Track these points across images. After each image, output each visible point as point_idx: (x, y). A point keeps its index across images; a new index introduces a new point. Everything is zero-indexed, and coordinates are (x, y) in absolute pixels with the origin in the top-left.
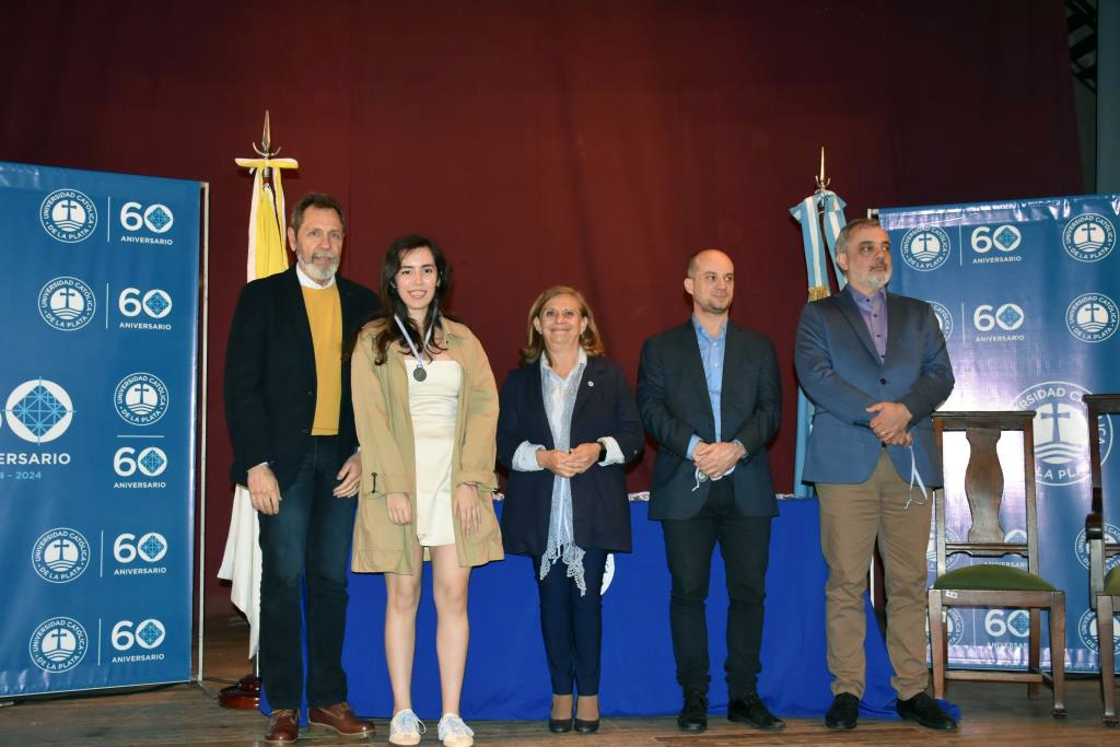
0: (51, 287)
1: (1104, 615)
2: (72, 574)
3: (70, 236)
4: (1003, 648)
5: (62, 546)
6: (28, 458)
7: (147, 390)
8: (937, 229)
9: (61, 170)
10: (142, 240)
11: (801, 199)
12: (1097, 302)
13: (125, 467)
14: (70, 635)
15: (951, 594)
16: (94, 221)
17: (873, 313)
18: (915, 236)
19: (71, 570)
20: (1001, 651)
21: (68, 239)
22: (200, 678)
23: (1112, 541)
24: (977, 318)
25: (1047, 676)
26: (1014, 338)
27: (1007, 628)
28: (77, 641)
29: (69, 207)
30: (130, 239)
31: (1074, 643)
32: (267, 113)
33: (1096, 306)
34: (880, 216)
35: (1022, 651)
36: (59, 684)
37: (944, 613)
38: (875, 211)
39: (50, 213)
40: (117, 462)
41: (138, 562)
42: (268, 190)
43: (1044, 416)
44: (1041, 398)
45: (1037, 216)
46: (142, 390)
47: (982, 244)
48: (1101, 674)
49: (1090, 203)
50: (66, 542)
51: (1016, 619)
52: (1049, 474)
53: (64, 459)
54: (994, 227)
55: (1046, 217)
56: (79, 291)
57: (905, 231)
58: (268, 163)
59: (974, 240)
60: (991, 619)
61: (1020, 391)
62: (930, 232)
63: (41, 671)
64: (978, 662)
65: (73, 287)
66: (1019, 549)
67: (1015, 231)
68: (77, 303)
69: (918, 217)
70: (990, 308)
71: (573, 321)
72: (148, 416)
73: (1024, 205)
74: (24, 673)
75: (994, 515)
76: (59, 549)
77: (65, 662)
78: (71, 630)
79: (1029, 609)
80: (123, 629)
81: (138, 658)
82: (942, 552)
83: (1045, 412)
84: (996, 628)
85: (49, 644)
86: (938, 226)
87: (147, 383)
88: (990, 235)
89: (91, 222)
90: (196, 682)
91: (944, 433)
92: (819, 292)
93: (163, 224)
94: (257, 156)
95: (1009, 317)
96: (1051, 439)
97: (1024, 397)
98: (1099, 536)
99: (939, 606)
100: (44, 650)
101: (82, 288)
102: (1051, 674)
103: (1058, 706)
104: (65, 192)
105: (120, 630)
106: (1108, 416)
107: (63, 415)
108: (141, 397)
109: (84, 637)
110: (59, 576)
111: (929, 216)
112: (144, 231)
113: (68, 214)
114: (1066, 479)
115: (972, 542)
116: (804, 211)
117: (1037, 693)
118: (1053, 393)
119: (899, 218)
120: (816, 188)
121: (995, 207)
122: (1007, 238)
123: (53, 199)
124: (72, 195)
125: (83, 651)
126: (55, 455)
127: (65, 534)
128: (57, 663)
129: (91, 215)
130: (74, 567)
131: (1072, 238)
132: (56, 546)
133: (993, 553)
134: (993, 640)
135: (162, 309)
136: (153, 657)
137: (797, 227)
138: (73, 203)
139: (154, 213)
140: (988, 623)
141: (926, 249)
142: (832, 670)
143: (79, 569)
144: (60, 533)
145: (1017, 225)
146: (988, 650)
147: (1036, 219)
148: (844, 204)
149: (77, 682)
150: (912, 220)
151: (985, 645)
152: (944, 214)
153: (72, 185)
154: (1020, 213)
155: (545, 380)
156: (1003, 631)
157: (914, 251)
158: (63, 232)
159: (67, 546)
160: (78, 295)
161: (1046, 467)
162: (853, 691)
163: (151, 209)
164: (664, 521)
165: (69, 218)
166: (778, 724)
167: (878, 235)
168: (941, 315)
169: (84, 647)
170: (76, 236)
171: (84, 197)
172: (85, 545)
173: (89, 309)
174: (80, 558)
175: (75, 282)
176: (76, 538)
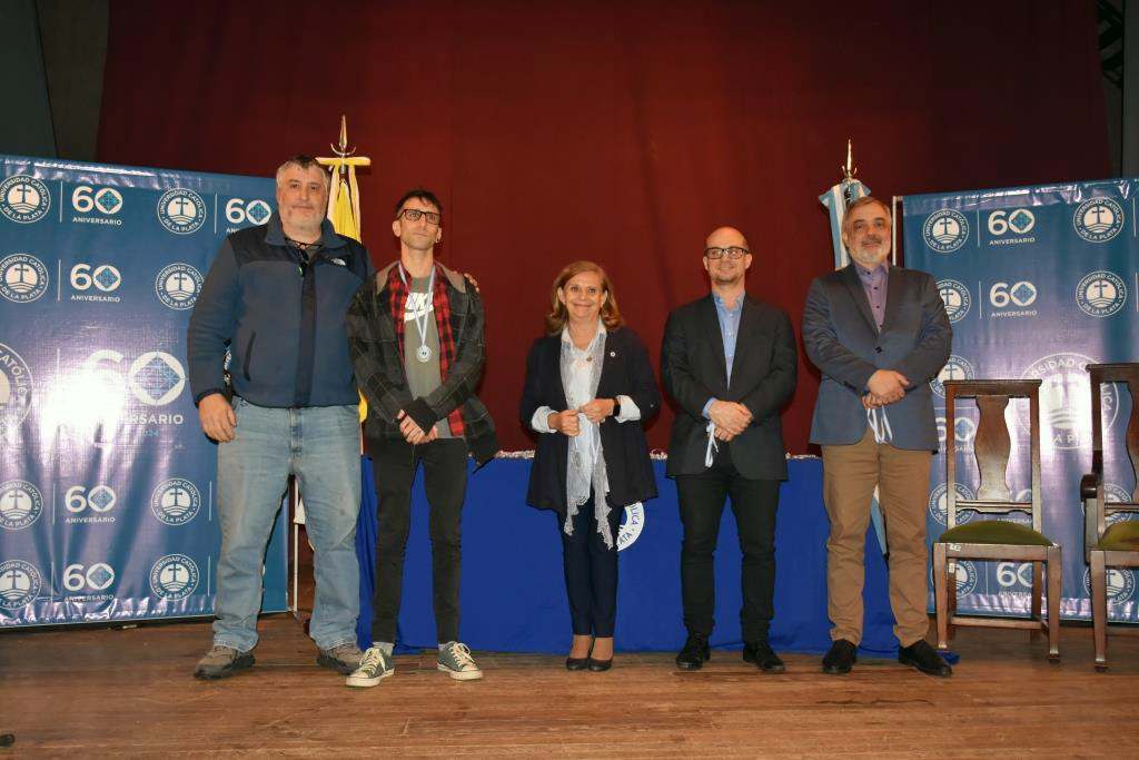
0: (167, 273)
1: (1097, 567)
2: (185, 517)
3: (183, 228)
4: (1014, 597)
5: (176, 494)
6: (148, 417)
8: (957, 213)
9: (175, 172)
11: (829, 187)
12: (1106, 279)
14: (184, 569)
15: (955, 548)
16: (203, 215)
17: (873, 286)
18: (936, 221)
19: (184, 514)
21: (180, 230)
22: (295, 609)
23: (1117, 500)
24: (993, 295)
25: (1045, 623)
27: (1017, 580)
28: (190, 575)
29: (182, 203)
31: (1078, 594)
32: (344, 118)
33: (1104, 283)
34: (905, 203)
36: (174, 611)
37: (952, 565)
38: (900, 198)
39: (166, 209)
42: (345, 185)
43: (1053, 385)
44: (1051, 368)
45: (1052, 201)
47: (998, 227)
48: (1093, 622)
49: (1101, 188)
50: (180, 490)
51: (1026, 570)
52: (1060, 438)
53: (178, 419)
54: (1009, 211)
55: (1058, 201)
56: (190, 275)
57: (927, 216)
58: (343, 161)
59: (991, 223)
60: (1003, 571)
62: (950, 217)
63: (159, 600)
64: (989, 608)
65: (185, 272)
66: (1024, 508)
67: (1029, 214)
68: (189, 285)
69: (939, 203)
70: (1005, 285)
71: (594, 298)
73: (1037, 191)
74: (146, 601)
75: (1001, 474)
76: (173, 497)
77: (180, 592)
78: (185, 566)
79: (1032, 561)
82: (952, 509)
83: (1055, 381)
85: (166, 577)
86: (957, 211)
88: (1006, 218)
89: (200, 216)
90: (291, 613)
93: (263, 217)
94: (334, 155)
95: (1023, 294)
97: (1037, 367)
98: (1094, 495)
99: (945, 558)
100: (162, 582)
101: (192, 272)
102: (1047, 620)
103: (1054, 651)
104: (178, 191)
106: (1115, 385)
107: (177, 382)
109: (196, 572)
110: (174, 520)
111: (949, 202)
112: (246, 224)
113: (181, 210)
114: (1072, 443)
115: (981, 500)
116: (832, 197)
118: (1063, 364)
119: (921, 204)
120: (844, 177)
121: (1011, 192)
122: (1021, 221)
123: (168, 197)
124: (185, 193)
125: (195, 583)
126: (171, 416)
127: (179, 484)
128: (173, 593)
129: (201, 210)
130: (187, 512)
131: (1082, 220)
132: (172, 494)
133: (999, 511)
134: (1004, 589)
137: (825, 212)
138: (185, 200)
139: (255, 208)
140: (1000, 574)
141: (946, 233)
142: (833, 619)
143: (191, 513)
144: (175, 483)
145: (1032, 209)
146: (1000, 600)
147: (1051, 203)
148: (869, 192)
149: (191, 610)
150: (934, 205)
151: (997, 593)
152: (963, 201)
153: (184, 184)
154: (1034, 198)
155: (565, 351)
156: (1013, 582)
157: (935, 234)
158: (176, 225)
159: (181, 494)
160: (189, 278)
161: (1056, 431)
162: (850, 638)
163: (252, 205)
164: (678, 479)
165: (182, 213)
166: (778, 668)
167: (871, 212)
168: (959, 292)
169: (196, 580)
170: (188, 228)
171: (194, 195)
172: (196, 493)
173: (199, 291)
174: (192, 504)
175: (186, 267)
176: (188, 487)
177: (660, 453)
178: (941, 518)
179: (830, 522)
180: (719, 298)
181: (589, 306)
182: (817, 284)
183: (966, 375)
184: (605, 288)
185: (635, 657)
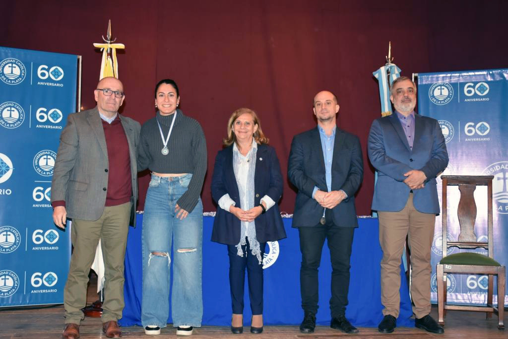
0: (3, 107)
2: (12, 249)
3: (12, 82)
4: (475, 295)
5: (7, 235)
7: (50, 159)
8: (447, 84)
9: (8, 48)
10: (48, 84)
11: (379, 68)
13: (38, 197)
14: (10, 279)
15: (448, 267)
17: (407, 125)
18: (435, 88)
19: (11, 247)
20: (474, 296)
24: (466, 129)
25: (495, 308)
26: (485, 139)
27: (478, 285)
28: (14, 282)
29: (12, 67)
30: (42, 83)
32: (110, 21)
34: (419, 77)
35: (485, 296)
36: (5, 303)
37: (445, 277)
38: (416, 75)
39: (3, 70)
40: (35, 194)
41: (44, 244)
42: (110, 59)
43: (499, 179)
44: (497, 169)
45: (498, 78)
46: (47, 159)
47: (469, 92)
50: (9, 233)
51: (483, 280)
52: (501, 208)
53: (8, 192)
54: (475, 83)
55: (502, 79)
57: (431, 84)
58: (110, 46)
59: (466, 90)
60: (470, 280)
61: (487, 166)
62: (443, 85)
64: (463, 301)
65: (14, 107)
66: (484, 244)
67: (486, 85)
68: (16, 115)
69: (437, 78)
70: (473, 124)
71: (249, 128)
72: (50, 171)
73: (491, 73)
75: (472, 227)
77: (8, 292)
78: (11, 276)
79: (488, 275)
80: (37, 276)
81: (44, 291)
82: (445, 246)
83: (499, 177)
84: (472, 284)
86: (447, 82)
87: (50, 155)
88: (474, 87)
89: (23, 75)
91: (448, 186)
92: (387, 113)
93: (59, 76)
94: (104, 42)
95: (482, 129)
96: (502, 191)
97: (489, 169)
99: (442, 273)
101: (18, 107)
102: (498, 308)
103: (501, 323)
104: (10, 60)
105: (35, 277)
107: (8, 170)
108: (46, 162)
109: (17, 280)
110: (6, 250)
111: (443, 77)
112: (49, 79)
115: (460, 241)
116: (380, 74)
117: (491, 317)
118: (504, 167)
119: (428, 78)
120: (386, 62)
121: (477, 73)
122: (482, 89)
123: (4, 63)
124: (14, 61)
125: (17, 287)
126: (4, 190)
127: (8, 229)
128: (4, 293)
129: (23, 71)
130: (13, 245)
132: (4, 235)
133: (470, 247)
134: (470, 290)
135: (57, 118)
136: (52, 291)
137: (376, 81)
138: (14, 65)
139: (54, 71)
140: (468, 282)
141: (441, 94)
142: (384, 304)
143: (15, 246)
144: (6, 229)
145: (487, 82)
146: (468, 296)
147: (498, 80)
148: (400, 71)
149: (14, 302)
150: (434, 79)
151: (466, 293)
152: (451, 77)
153: (13, 56)
154: (489, 76)
155: (235, 157)
156: (476, 286)
157: (435, 95)
158: (9, 80)
160: (16, 110)
161: (499, 204)
162: (393, 314)
163: (52, 69)
164: (299, 228)
165: (12, 73)
166: (355, 331)
167: (406, 85)
168: (448, 127)
169: (18, 285)
170: (16, 81)
171: (19, 62)
172: (18, 235)
173: (21, 118)
174: (16, 241)
175: (15, 104)
176: (14, 231)
177: (285, 214)
178: (436, 251)
179: (383, 252)
180: (322, 130)
181: (246, 132)
182: (376, 123)
183: (451, 173)
184: (256, 122)
185: (274, 328)
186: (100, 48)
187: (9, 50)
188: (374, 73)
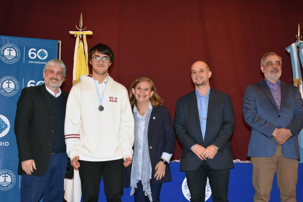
0: (3, 80)
2: (9, 187)
3: (10, 61)
9: (7, 37)
10: (36, 62)
11: (290, 44)
16: (19, 55)
19: (8, 185)
21: (9, 62)
29: (10, 50)
30: (32, 62)
32: (81, 14)
39: (3, 53)
42: (81, 43)
50: (7, 175)
53: (7, 144)
56: (13, 81)
58: (81, 33)
65: (11, 80)
68: (12, 86)
71: (147, 93)
76: (4, 178)
89: (18, 56)
92: (297, 81)
93: (44, 56)
94: (77, 30)
101: (14, 80)
104: (9, 45)
107: (6, 127)
110: (4, 188)
112: (37, 59)
116: (291, 49)
123: (4, 47)
124: (11, 46)
126: (3, 142)
127: (6, 172)
129: (18, 53)
130: (10, 184)
132: (3, 176)
138: (11, 49)
139: (41, 52)
143: (11, 185)
144: (5, 172)
153: (11, 42)
158: (7, 60)
159: (7, 176)
160: (12, 83)
165: (10, 54)
170: (12, 61)
171: (15, 47)
172: (14, 176)
173: (16, 88)
174: (12, 181)
175: (12, 78)
176: (10, 174)
184: (152, 89)
186: (75, 35)
187: (8, 38)
188: (286, 48)
